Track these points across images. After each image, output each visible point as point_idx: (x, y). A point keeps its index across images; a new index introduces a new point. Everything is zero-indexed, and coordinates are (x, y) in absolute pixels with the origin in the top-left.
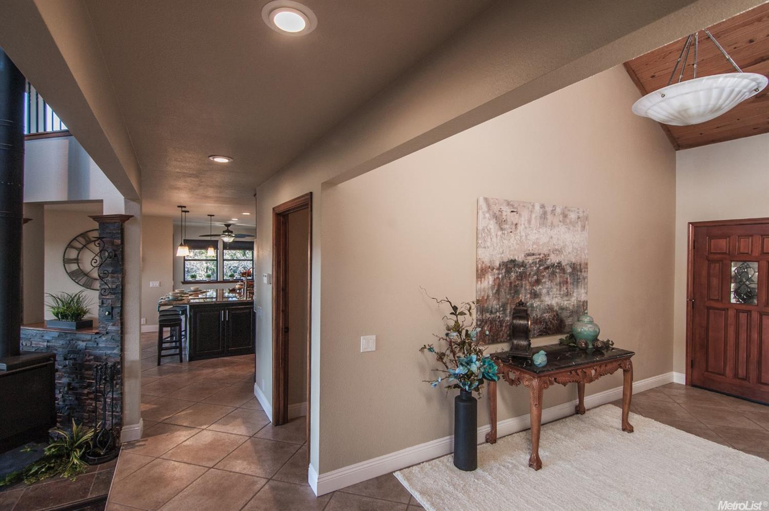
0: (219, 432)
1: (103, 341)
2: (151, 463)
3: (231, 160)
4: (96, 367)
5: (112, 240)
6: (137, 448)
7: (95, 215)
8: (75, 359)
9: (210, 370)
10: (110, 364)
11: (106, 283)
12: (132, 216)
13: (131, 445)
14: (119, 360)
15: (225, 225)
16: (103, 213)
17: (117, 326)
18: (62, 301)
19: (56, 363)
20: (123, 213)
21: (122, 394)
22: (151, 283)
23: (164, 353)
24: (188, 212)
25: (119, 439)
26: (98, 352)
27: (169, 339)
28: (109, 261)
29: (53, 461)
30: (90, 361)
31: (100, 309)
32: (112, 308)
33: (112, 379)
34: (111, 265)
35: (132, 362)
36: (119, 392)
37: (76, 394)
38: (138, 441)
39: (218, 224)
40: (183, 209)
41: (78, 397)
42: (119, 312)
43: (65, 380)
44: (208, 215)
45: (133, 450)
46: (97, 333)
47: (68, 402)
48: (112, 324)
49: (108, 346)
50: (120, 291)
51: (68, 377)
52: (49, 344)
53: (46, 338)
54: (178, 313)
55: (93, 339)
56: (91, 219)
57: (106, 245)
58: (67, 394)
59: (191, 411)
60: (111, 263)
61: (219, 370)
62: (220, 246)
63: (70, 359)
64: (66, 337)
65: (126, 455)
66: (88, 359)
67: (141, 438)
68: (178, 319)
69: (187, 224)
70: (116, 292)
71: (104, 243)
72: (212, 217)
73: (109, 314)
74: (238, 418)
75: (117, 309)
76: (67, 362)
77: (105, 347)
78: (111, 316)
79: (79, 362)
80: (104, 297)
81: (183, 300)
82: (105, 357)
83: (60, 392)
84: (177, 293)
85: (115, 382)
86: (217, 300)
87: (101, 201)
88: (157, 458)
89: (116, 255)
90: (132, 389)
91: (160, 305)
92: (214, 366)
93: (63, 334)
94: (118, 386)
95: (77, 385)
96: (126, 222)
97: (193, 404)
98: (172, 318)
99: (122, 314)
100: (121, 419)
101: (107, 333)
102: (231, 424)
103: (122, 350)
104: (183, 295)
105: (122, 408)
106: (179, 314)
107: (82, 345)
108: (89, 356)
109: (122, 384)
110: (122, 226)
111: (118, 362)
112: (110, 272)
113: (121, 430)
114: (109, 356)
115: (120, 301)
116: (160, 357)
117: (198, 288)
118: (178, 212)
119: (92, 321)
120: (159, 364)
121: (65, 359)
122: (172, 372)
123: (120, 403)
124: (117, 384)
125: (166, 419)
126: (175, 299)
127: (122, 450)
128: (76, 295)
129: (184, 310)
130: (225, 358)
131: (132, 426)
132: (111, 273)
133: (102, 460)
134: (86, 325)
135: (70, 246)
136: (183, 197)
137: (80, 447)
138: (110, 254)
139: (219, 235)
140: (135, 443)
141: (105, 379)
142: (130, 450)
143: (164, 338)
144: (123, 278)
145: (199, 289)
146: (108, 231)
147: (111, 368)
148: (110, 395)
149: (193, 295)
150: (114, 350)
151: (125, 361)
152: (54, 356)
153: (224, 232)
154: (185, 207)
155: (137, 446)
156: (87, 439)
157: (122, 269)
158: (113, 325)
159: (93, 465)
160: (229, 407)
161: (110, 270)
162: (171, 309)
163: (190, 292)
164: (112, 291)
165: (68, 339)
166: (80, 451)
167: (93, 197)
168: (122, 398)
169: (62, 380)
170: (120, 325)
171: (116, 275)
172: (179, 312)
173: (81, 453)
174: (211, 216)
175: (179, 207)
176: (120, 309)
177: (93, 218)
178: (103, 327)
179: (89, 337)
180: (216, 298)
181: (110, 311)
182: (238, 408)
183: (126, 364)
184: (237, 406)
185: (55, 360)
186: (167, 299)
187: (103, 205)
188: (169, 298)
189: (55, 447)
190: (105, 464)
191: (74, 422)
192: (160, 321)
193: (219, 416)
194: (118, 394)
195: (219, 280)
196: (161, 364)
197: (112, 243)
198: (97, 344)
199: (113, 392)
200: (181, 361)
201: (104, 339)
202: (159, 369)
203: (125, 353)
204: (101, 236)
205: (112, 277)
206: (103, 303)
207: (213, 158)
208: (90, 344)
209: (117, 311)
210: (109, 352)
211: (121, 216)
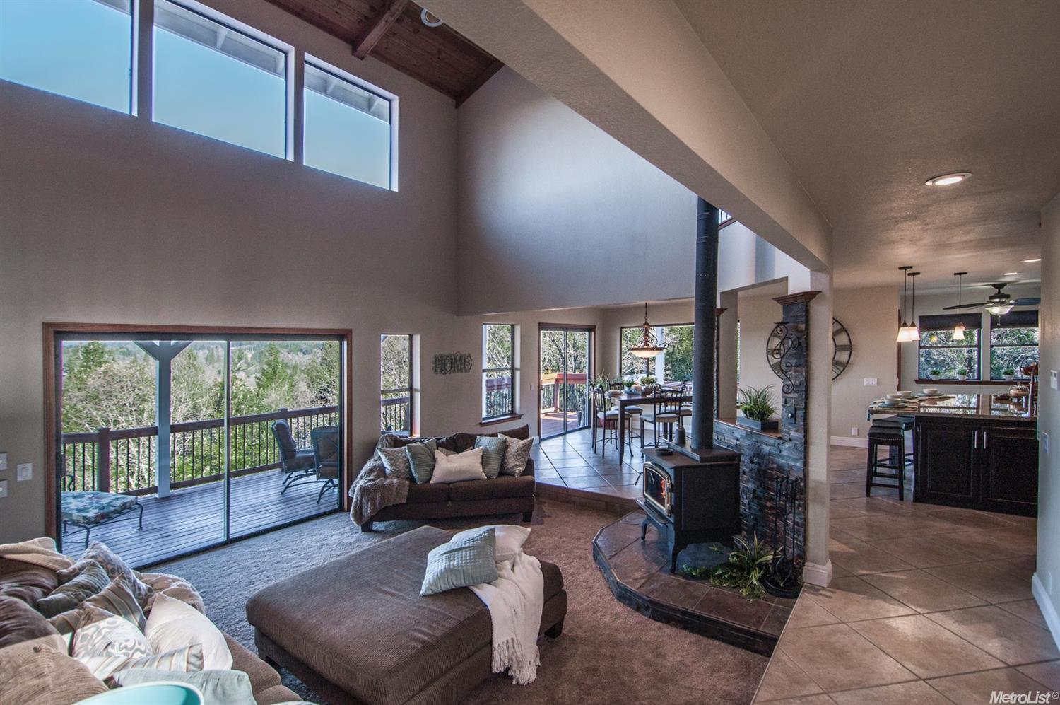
0: (948, 629)
1: (786, 449)
2: (835, 626)
3: (969, 175)
4: (777, 479)
5: (796, 324)
6: (820, 597)
7: (778, 297)
8: (759, 464)
9: (947, 525)
10: (792, 478)
11: (789, 378)
12: (819, 292)
13: (815, 589)
14: (802, 476)
15: (993, 285)
16: (787, 293)
17: (801, 432)
18: (750, 398)
19: (741, 463)
20: (808, 289)
21: (805, 520)
22: (865, 380)
23: (877, 480)
24: (918, 273)
25: (801, 576)
26: (780, 461)
27: (887, 462)
28: (792, 351)
29: (735, 571)
30: (773, 469)
31: (783, 410)
32: (796, 410)
33: (794, 498)
34: (795, 356)
35: (818, 482)
36: (803, 517)
37: (760, 505)
38: (824, 589)
39: (979, 286)
40: (909, 271)
41: (762, 508)
42: (803, 415)
43: (751, 486)
44: (955, 274)
45: (816, 597)
46: (780, 438)
47: (753, 512)
48: (794, 429)
49: (791, 456)
50: (804, 389)
51: (754, 483)
52: (738, 442)
53: (736, 435)
54: (899, 426)
55: (776, 444)
56: (776, 302)
57: (790, 332)
58: (753, 501)
59: (905, 578)
60: (795, 354)
61: (966, 528)
62: (986, 322)
63: (755, 463)
64: (752, 437)
65: (805, 600)
66: (772, 467)
67: (828, 587)
68: (897, 435)
69: (917, 292)
70: (800, 389)
71: (787, 329)
72: (962, 276)
73: (792, 417)
74: (990, 622)
75: (801, 411)
76: (753, 465)
77: (787, 457)
78: (794, 419)
79: (763, 468)
80: (787, 395)
81: (906, 407)
82: (787, 469)
83: (746, 498)
84: (899, 397)
85: (797, 502)
86: (978, 412)
87: (786, 279)
88: (843, 623)
89: (800, 344)
90: (818, 517)
91: (872, 412)
92: (957, 520)
93: (749, 435)
94: (800, 509)
95: (761, 494)
96: (812, 301)
97: (909, 567)
98: (889, 432)
99: (806, 418)
100: (804, 552)
101: (790, 440)
102: (972, 627)
103: (806, 464)
104: (907, 400)
105: (805, 538)
106: (901, 428)
107: (766, 449)
108: (772, 464)
109: (805, 508)
110: (807, 306)
111: (801, 479)
112: (793, 365)
113: (804, 565)
114: (791, 468)
115: (803, 401)
116: (870, 484)
117: (936, 391)
118: (899, 277)
119: (777, 423)
120: (868, 495)
121: (751, 462)
122: (886, 511)
123: (803, 531)
124: (799, 505)
125: (864, 575)
126: (894, 404)
127: (804, 591)
128: (762, 393)
129: (909, 423)
130: (981, 513)
131: (816, 565)
132: (795, 366)
133: (779, 593)
134: (771, 427)
135: (773, 335)
136: (906, 253)
137: (760, 566)
138: (794, 343)
139: (983, 304)
140: (819, 590)
141: (786, 496)
142: (812, 595)
143: (878, 459)
144: (808, 372)
145: (938, 392)
146: (792, 314)
147: (792, 483)
148: (791, 516)
149: (926, 402)
150: (797, 462)
151: (810, 481)
152: (739, 456)
153: (991, 298)
154: (911, 267)
155: (821, 594)
156: (768, 561)
157: (807, 361)
158: (796, 431)
159: (771, 594)
160: (971, 596)
161: (794, 362)
162: (890, 420)
163: (921, 396)
164: (795, 389)
165: (754, 439)
166: (759, 573)
167: (777, 276)
168: (805, 525)
169: (747, 485)
170: (803, 431)
171: (799, 368)
172: (902, 424)
173: (760, 574)
174: (960, 274)
175: (900, 268)
176: (804, 411)
177: (777, 301)
178: (786, 432)
179: (772, 441)
180: (978, 408)
181: (793, 412)
182: (991, 604)
183: (811, 484)
184: (991, 600)
185: (740, 460)
186: (880, 404)
187: (787, 283)
188: (884, 402)
189: (738, 557)
190: (784, 600)
191: (755, 535)
192: (870, 435)
193: (951, 605)
194: (801, 519)
195: (982, 380)
196: (871, 495)
197: (796, 329)
198: (780, 452)
199: (794, 513)
200: (901, 498)
201: (787, 446)
202: (868, 502)
203: (810, 468)
204: (785, 321)
205: (796, 371)
206: (786, 403)
207: (933, 182)
208: (774, 450)
209: (800, 413)
210: (792, 464)
211: (805, 294)
